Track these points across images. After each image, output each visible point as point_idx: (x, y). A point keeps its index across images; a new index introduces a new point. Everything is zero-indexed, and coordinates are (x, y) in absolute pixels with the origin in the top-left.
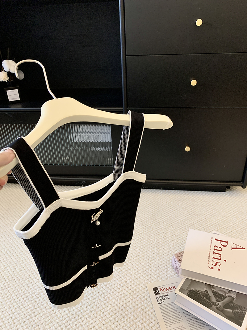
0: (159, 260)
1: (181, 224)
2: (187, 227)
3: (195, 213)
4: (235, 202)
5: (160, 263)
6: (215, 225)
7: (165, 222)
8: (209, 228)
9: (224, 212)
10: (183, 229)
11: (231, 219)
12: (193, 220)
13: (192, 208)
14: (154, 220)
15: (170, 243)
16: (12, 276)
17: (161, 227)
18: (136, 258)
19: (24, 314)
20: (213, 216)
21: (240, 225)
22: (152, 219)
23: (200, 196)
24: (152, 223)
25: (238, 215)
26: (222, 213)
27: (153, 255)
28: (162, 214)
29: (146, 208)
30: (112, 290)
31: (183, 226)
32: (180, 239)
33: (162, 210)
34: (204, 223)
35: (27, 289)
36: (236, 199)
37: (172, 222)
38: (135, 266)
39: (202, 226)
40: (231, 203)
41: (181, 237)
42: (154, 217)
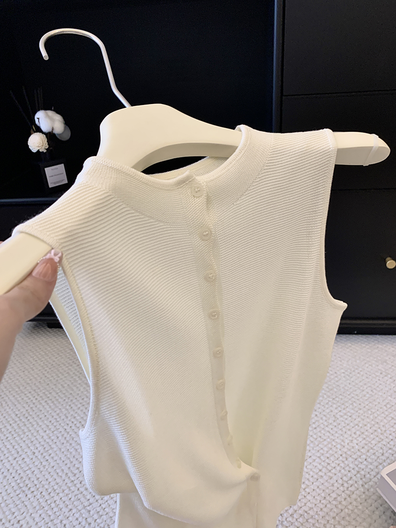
27: (349, 474)
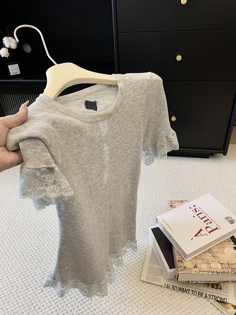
0: (143, 212)
1: (165, 184)
2: (170, 186)
3: (179, 175)
4: (216, 166)
5: (144, 215)
6: (196, 185)
7: (151, 182)
8: (190, 188)
9: (205, 175)
10: (167, 188)
11: (210, 181)
12: (176, 181)
13: (177, 170)
15: (153, 199)
16: (22, 221)
17: (147, 186)
19: (31, 250)
20: (195, 178)
21: (217, 186)
23: (185, 160)
25: (217, 177)
26: (203, 175)
28: (150, 175)
31: (166, 186)
32: (162, 196)
34: (186, 184)
35: (34, 231)
36: (217, 164)
37: (157, 182)
39: (184, 186)
40: (213, 167)
41: (164, 195)
42: (142, 177)
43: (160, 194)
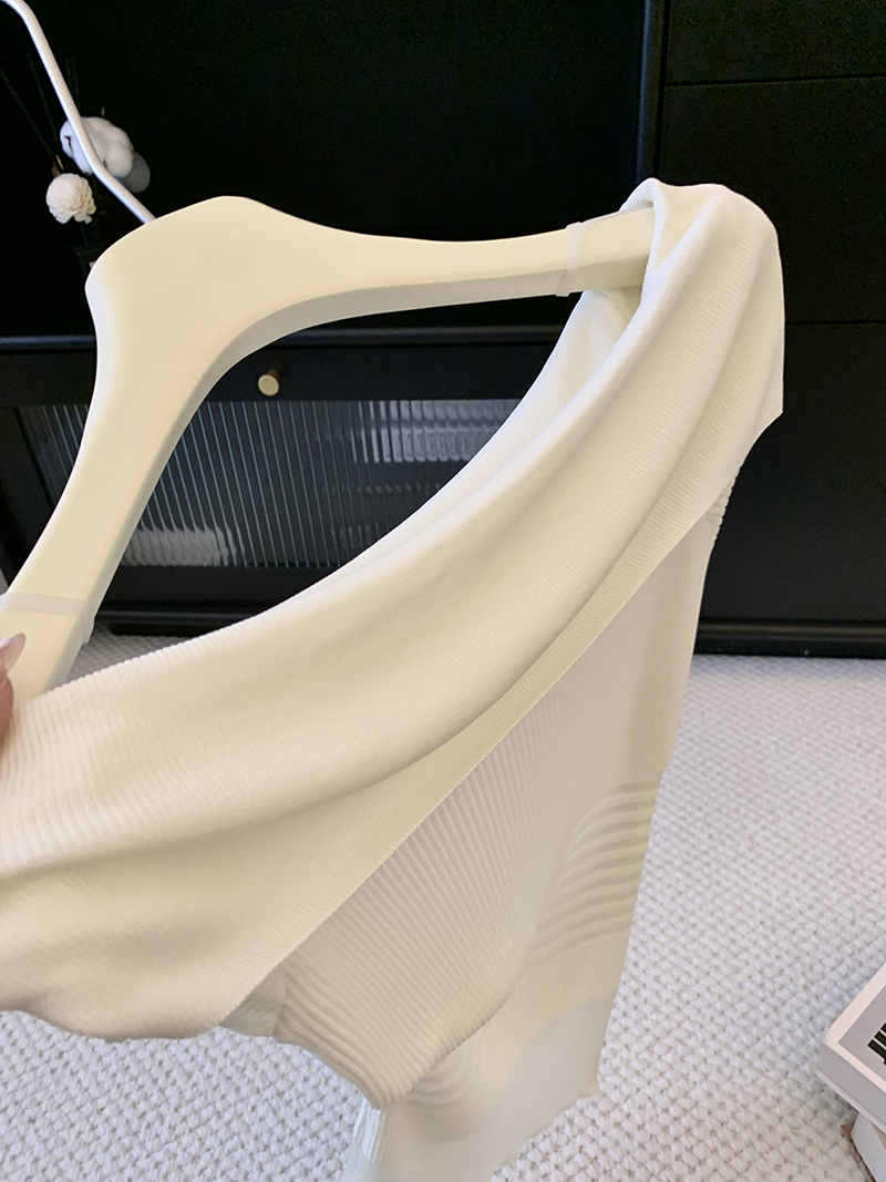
1: (865, 817)
14: (750, 801)
15: (836, 908)
16: (207, 1070)
17: (784, 834)
18: (707, 982)
22: (740, 796)
24: (745, 816)
28: (778, 771)
29: (707, 745)
30: (639, 1137)
33: (776, 752)
35: (278, 1131)
38: (712, 1019)
42: (747, 785)
43: (860, 878)
